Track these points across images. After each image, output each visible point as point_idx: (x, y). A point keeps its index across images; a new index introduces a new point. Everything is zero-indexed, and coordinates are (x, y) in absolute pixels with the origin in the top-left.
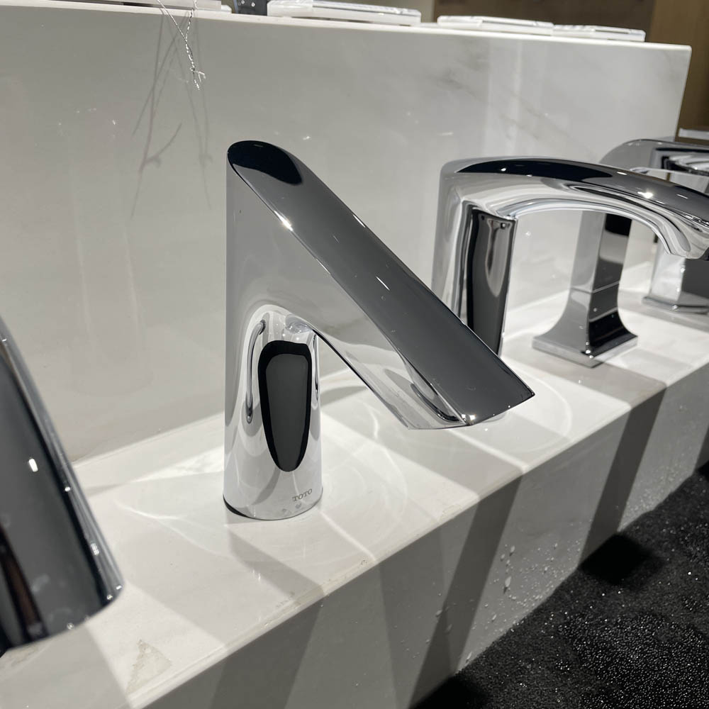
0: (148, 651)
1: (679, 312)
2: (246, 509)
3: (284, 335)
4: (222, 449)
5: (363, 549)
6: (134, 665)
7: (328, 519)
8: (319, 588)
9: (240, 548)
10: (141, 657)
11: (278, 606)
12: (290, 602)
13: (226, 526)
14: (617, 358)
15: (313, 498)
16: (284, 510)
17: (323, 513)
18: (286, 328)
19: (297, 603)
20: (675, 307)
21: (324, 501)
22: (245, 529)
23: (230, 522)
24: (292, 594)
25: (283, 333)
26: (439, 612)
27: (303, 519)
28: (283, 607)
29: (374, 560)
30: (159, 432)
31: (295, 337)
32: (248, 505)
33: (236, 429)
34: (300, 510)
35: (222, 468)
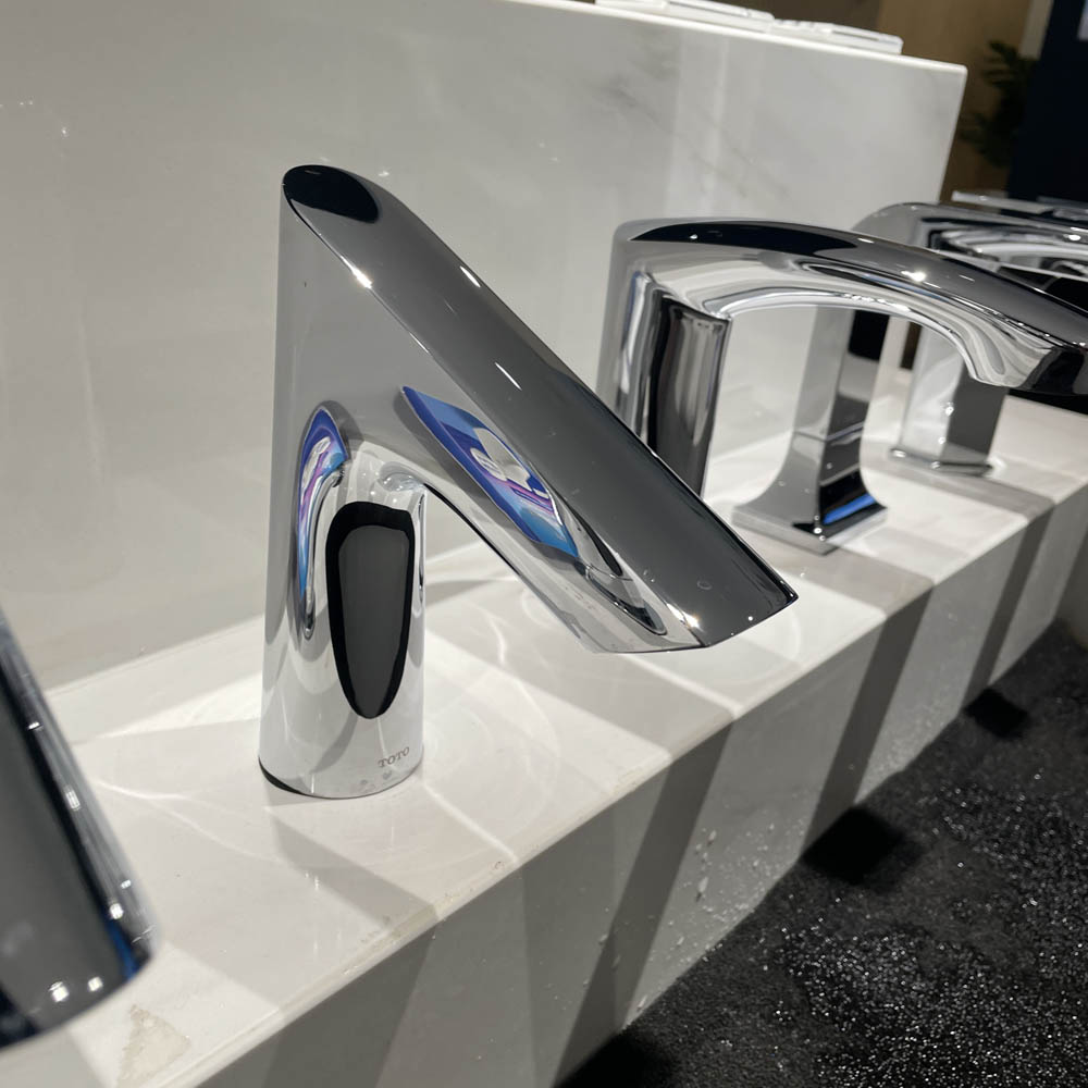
0: (148, 1023)
1: (943, 472)
2: (300, 780)
3: (373, 493)
4: (259, 679)
5: (496, 842)
6: (125, 1049)
7: (437, 796)
8: (429, 909)
9: (294, 846)
10: (138, 1033)
11: (365, 941)
12: (384, 934)
13: (268, 809)
14: (859, 541)
15: (409, 762)
16: (364, 782)
17: (427, 786)
18: (379, 481)
19: (396, 934)
20: (935, 465)
21: (426, 764)
22: (298, 813)
23: (273, 802)
24: (387, 920)
25: (372, 488)
26: (604, 937)
27: (395, 796)
28: (374, 941)
29: (515, 860)
30: (141, 654)
31: (391, 498)
32: (302, 775)
33: (285, 648)
34: (390, 782)
35: (257, 713)
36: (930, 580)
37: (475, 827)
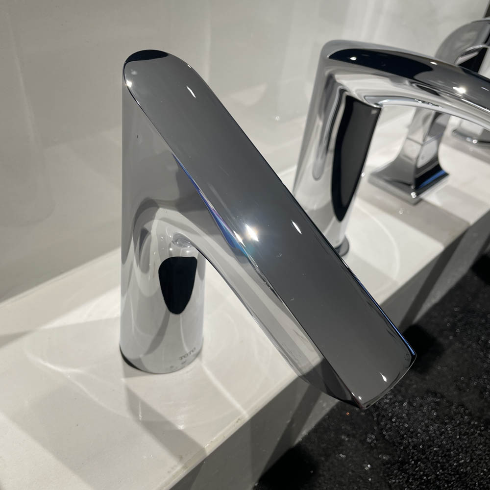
2: (139, 360)
4: (119, 290)
5: (238, 406)
7: (208, 372)
8: (203, 450)
11: (169, 472)
12: (179, 467)
13: (123, 380)
16: (172, 367)
17: (203, 366)
19: (185, 467)
20: (475, 141)
21: (204, 352)
22: (142, 384)
23: (127, 375)
24: (181, 458)
27: (188, 372)
28: (174, 472)
29: (246, 415)
32: (141, 356)
34: (184, 364)
36: (468, 223)
37: (227, 395)
